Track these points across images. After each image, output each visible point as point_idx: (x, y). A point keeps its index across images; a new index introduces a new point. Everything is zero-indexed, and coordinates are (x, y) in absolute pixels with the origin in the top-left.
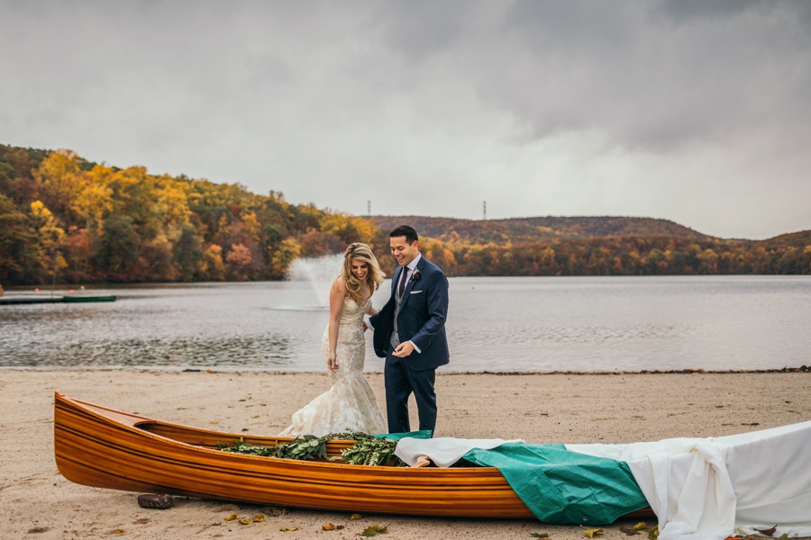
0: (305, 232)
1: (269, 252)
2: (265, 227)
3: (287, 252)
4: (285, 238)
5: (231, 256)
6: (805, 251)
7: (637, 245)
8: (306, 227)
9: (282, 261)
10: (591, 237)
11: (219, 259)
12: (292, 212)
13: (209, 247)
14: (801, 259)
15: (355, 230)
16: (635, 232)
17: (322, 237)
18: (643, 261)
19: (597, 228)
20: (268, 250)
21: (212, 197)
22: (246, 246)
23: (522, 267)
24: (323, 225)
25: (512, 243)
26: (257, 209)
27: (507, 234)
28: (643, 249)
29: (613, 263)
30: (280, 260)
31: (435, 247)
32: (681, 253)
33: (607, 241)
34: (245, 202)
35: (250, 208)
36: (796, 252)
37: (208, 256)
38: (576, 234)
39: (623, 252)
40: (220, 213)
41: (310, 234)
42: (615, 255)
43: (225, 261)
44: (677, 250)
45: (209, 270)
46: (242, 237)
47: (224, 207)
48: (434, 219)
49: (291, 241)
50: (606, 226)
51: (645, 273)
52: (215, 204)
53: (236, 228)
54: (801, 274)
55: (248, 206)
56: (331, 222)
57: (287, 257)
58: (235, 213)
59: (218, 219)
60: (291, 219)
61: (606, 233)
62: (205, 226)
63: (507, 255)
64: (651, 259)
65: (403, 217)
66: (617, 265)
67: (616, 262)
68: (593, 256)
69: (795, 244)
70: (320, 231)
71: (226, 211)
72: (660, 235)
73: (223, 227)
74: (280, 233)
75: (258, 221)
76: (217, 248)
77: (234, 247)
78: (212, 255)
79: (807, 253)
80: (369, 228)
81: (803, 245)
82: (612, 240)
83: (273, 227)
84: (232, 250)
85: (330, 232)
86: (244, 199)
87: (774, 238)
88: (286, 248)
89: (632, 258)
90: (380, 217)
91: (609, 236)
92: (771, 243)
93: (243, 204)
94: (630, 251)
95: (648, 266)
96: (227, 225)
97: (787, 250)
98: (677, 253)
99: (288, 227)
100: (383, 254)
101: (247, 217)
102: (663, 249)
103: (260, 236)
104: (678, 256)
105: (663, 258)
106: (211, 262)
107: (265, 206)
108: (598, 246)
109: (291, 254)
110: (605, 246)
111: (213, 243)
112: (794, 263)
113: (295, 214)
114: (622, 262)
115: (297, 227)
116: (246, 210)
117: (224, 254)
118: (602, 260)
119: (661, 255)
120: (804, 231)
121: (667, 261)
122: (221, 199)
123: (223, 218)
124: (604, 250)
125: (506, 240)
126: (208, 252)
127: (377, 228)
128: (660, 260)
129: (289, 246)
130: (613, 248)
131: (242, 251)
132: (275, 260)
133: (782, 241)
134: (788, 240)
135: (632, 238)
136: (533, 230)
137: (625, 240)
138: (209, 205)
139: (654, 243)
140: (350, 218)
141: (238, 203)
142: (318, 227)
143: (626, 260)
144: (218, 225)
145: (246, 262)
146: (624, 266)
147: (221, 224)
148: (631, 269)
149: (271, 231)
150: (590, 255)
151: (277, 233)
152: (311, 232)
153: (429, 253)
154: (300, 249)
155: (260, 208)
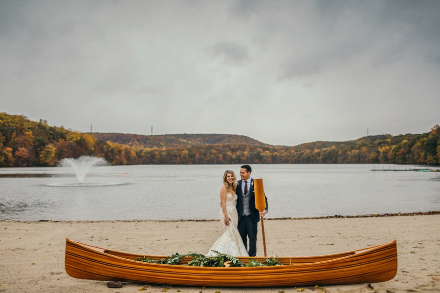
0: (58, 141)
1: (38, 152)
2: (36, 138)
3: (48, 151)
4: (47, 144)
5: (17, 153)
6: (314, 152)
7: (230, 148)
8: (59, 139)
9: (45, 156)
10: (207, 144)
11: (10, 155)
12: (51, 131)
13: (5, 148)
14: (313, 156)
15: (84, 140)
16: (229, 142)
17: (67, 144)
18: (234, 157)
19: (210, 140)
20: (38, 150)
21: (8, 122)
22: (26, 148)
23: (171, 160)
24: (68, 137)
25: (166, 147)
26: (32, 129)
27: (163, 143)
28: (233, 151)
29: (218, 158)
30: (44, 156)
31: (126, 149)
32: (252, 153)
33: (215, 146)
35: (28, 128)
36: (310, 153)
37: (5, 153)
38: (199, 143)
39: (223, 152)
40: (13, 130)
41: (61, 142)
42: (219, 153)
43: (14, 156)
44: (251, 151)
45: (5, 160)
46: (24, 143)
47: (15, 127)
48: (125, 134)
49: (50, 146)
50: (214, 139)
51: (235, 163)
52: (9, 126)
53: (20, 139)
54: (313, 163)
55: (28, 127)
56: (72, 136)
57: (48, 154)
58: (21, 131)
59: (12, 133)
60: (51, 134)
61: (215, 143)
62: (4, 138)
63: (163, 153)
64: (237, 156)
65: (109, 133)
66: (220, 159)
67: (220, 157)
68: (208, 154)
69: (309, 149)
70: (66, 141)
71: (16, 130)
72: (242, 144)
73: (14, 138)
74: (45, 141)
75: (33, 135)
76: (10, 149)
77: (19, 149)
78: (7, 153)
79: (315, 153)
80: (92, 139)
81: (313, 149)
82: (218, 146)
83: (40, 138)
84: (18, 150)
85: (71, 141)
86: (26, 123)
87: (299, 145)
88: (48, 150)
89: (228, 155)
90: (97, 133)
91: (216, 144)
92: (297, 148)
93: (25, 126)
94: (227, 152)
95: (236, 159)
96: (16, 137)
97: (305, 151)
98: (250, 153)
99: (49, 139)
100: (99, 153)
101: (27, 133)
102: (244, 151)
103: (34, 143)
104: (251, 154)
105: (244, 155)
106: (6, 156)
107: (37, 128)
108: (210, 149)
109: (50, 152)
110: (214, 149)
111: (8, 146)
112: (309, 158)
113: (53, 132)
115: (54, 139)
116: (26, 129)
117: (13, 152)
118: (213, 156)
119: (242, 154)
120: (313, 142)
121: (246, 157)
122: (13, 123)
123: (14, 133)
124: (213, 151)
125: (163, 146)
126: (5, 151)
127: (96, 139)
128: (242, 157)
129: (49, 148)
130: (218, 150)
131: (24, 151)
132: (41, 155)
133: (303, 147)
134: (305, 146)
135: (228, 145)
136: (177, 140)
137: (224, 146)
138: (6, 126)
139: (239, 148)
140: (82, 134)
141: (22, 125)
142: (65, 138)
143: (225, 156)
144: (11, 137)
145: (26, 157)
146: (224, 159)
147: (13, 136)
148: (228, 161)
149: (39, 141)
150: (206, 153)
151: (43, 141)
152: (61, 141)
153: (123, 152)
154: (55, 151)
155: (34, 128)
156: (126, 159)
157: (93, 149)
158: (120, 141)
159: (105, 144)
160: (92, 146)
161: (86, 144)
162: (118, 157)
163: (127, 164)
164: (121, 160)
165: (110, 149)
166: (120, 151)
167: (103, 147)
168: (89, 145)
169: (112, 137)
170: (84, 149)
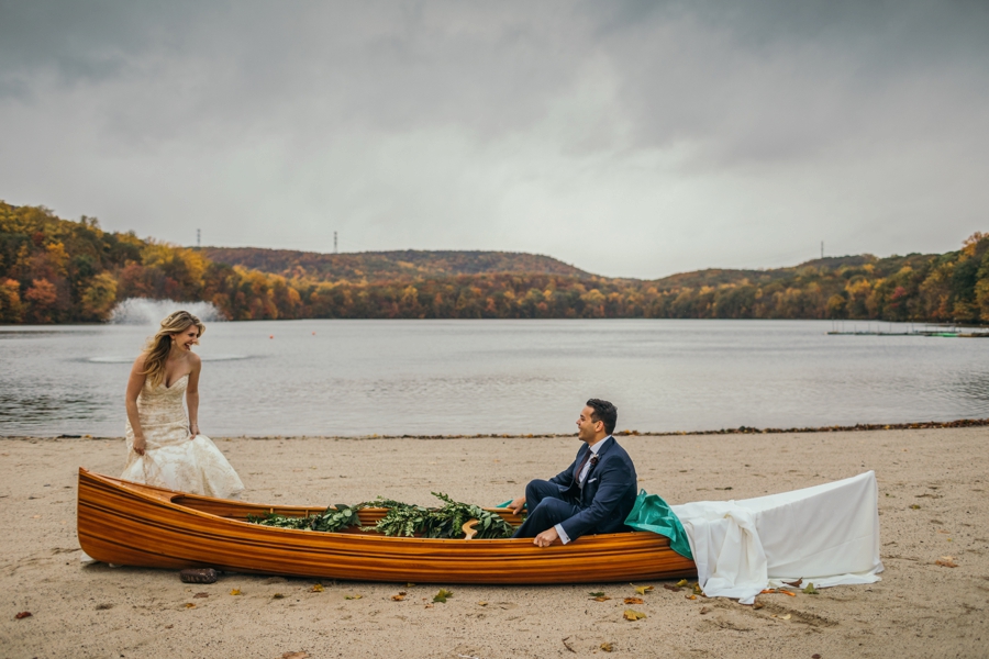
0: (123, 266)
1: (79, 289)
2: (74, 259)
3: (100, 288)
4: (99, 272)
5: (31, 293)
6: (701, 293)
7: (511, 281)
8: (124, 260)
9: (95, 299)
10: (460, 274)
11: (15, 296)
12: (107, 242)
13: (4, 281)
14: (697, 302)
15: (183, 264)
16: (509, 269)
17: (144, 272)
18: (520, 302)
19: (466, 264)
20: (78, 286)
21: (9, 222)
22: (50, 281)
23: (380, 308)
24: (145, 257)
25: (368, 280)
26: (64, 237)
27: (361, 270)
28: (520, 288)
29: (485, 304)
30: (91, 298)
31: (277, 285)
32: (562, 294)
33: (478, 279)
34: (50, 229)
35: (56, 237)
36: (692, 294)
37: (3, 294)
38: (441, 270)
39: (497, 292)
40: (20, 241)
41: (129, 268)
42: (488, 294)
43: (23, 299)
44: (558, 290)
45: (3, 309)
46: (46, 270)
47: (24, 234)
48: (276, 251)
49: (105, 276)
50: (476, 261)
51: (523, 316)
52: (12, 231)
53: (37, 260)
54: (697, 318)
55: (54, 233)
56: (155, 254)
57: (100, 294)
58: (38, 242)
59: (17, 248)
60: (106, 249)
61: (478, 270)
63: (362, 294)
64: (528, 300)
65: (240, 249)
66: (490, 307)
67: (489, 303)
68: (462, 297)
69: (689, 285)
70: (140, 264)
71: (27, 239)
72: (539, 273)
73: (23, 258)
74: (93, 265)
75: (66, 251)
76: (15, 283)
77: (36, 282)
78: (7, 292)
79: (704, 296)
80: (200, 261)
81: (698, 286)
82: (484, 278)
83: (82, 258)
84: (33, 287)
85: (153, 266)
86: (49, 225)
87: (667, 278)
88: (99, 284)
89: (508, 299)
90: (212, 249)
91: (481, 274)
92: (663, 284)
93: (47, 231)
94: (505, 291)
95: (526, 308)
96: (27, 256)
97: (681, 291)
98: (558, 293)
99: (102, 260)
100: (216, 292)
101: (53, 246)
102: (542, 289)
103: (68, 270)
104: (559, 297)
105: (542, 299)
106: (6, 299)
107: (74, 235)
108: (468, 284)
109: (105, 291)
110: (476, 285)
111: (10, 277)
112: (689, 306)
113: (112, 244)
114: (496, 303)
115: (114, 260)
116: (51, 238)
117: (22, 290)
118: (473, 301)
119: (540, 296)
120: (699, 272)
121: (547, 302)
122: (20, 225)
123: (24, 247)
124: (474, 289)
125: (361, 277)
126: (3, 288)
127: (209, 262)
128: (539, 302)
129: (103, 282)
130: (485, 286)
131: (45, 288)
132: (85, 298)
133: (676, 281)
134: (682, 280)
135: (507, 276)
136: (392, 265)
137: (498, 278)
138: (4, 231)
139: (532, 282)
140: (177, 250)
141: (42, 230)
142: (138, 259)
143: (500, 302)
144: (17, 256)
145: (49, 301)
146: (498, 308)
147: (20, 254)
148: (507, 311)
149: (80, 264)
150: (458, 294)
151: (89, 266)
152: (130, 265)
153: (271, 292)
154: (118, 287)
155: (68, 236)
156: (278, 306)
157: (203, 283)
158: (264, 267)
159: (230, 272)
160: (200, 276)
161: (186, 272)
162: (259, 301)
163: (279, 318)
164: (265, 309)
165: (241, 283)
166: (263, 289)
167: (224, 279)
168: (193, 275)
169: (245, 258)
170: (182, 283)
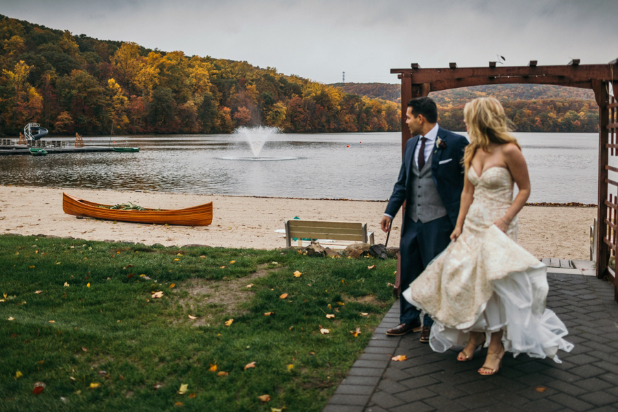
0: (291, 98)
1: (264, 112)
2: (262, 94)
3: (276, 112)
4: (276, 102)
5: (237, 115)
7: (555, 106)
8: (291, 94)
9: (273, 118)
10: (519, 100)
11: (228, 117)
12: (282, 83)
13: (223, 108)
15: (327, 95)
16: (556, 96)
17: (303, 101)
18: (559, 120)
19: (524, 93)
20: (263, 110)
21: (226, 73)
22: (247, 107)
23: (458, 124)
24: (304, 92)
25: (453, 105)
26: (257, 81)
27: (449, 98)
28: (560, 110)
29: (534, 121)
30: (271, 118)
31: (389, 108)
32: (593, 114)
33: (530, 104)
34: (249, 76)
35: (252, 80)
37: (221, 115)
38: (506, 97)
39: (543, 113)
40: (232, 83)
41: (294, 99)
42: (536, 115)
43: (232, 119)
44: (590, 112)
45: (222, 125)
46: (245, 101)
47: (235, 79)
48: (393, 85)
49: (279, 104)
50: (531, 91)
51: (561, 131)
52: (228, 78)
53: (241, 95)
55: (251, 78)
56: (310, 90)
57: (277, 115)
58: (242, 84)
59: (230, 87)
60: (281, 87)
61: (532, 97)
62: (221, 94)
63: (446, 114)
64: (567, 119)
65: (369, 84)
66: (537, 123)
67: (537, 120)
68: (517, 116)
70: (301, 97)
71: (235, 83)
72: (578, 99)
73: (233, 94)
74: (273, 98)
75: (257, 89)
76: (228, 109)
77: (239, 109)
78: (224, 115)
80: (337, 94)
82: (535, 103)
83: (266, 93)
84: (238, 111)
85: (309, 97)
86: (248, 73)
88: (276, 109)
89: (551, 118)
90: (352, 84)
91: (533, 100)
93: (247, 77)
94: (549, 112)
95: (564, 124)
96: (235, 93)
98: (590, 114)
99: (279, 95)
100: (347, 114)
101: (249, 86)
102: (578, 111)
103: (259, 101)
104: (590, 117)
105: (577, 118)
106: (223, 119)
107: (263, 79)
108: (522, 108)
109: (279, 113)
110: (528, 108)
111: (225, 106)
113: (284, 84)
114: (541, 121)
115: (285, 94)
116: (250, 81)
117: (232, 113)
118: (525, 119)
119: (576, 115)
121: (581, 120)
122: (232, 74)
123: (233, 88)
124: (526, 111)
125: (449, 102)
126: (221, 112)
127: (345, 94)
128: (574, 120)
129: (278, 107)
130: (535, 109)
131: (244, 112)
132: (268, 117)
135: (552, 101)
136: (471, 94)
137: (545, 103)
138: (224, 78)
139: (570, 105)
140: (323, 86)
141: (244, 77)
142: (300, 94)
143: (545, 120)
144: (230, 94)
145: (247, 120)
146: (543, 124)
147: (231, 92)
148: (550, 126)
149: (265, 97)
150: (514, 114)
151: (270, 98)
152: (295, 97)
153: (384, 113)
154: (287, 111)
155: (259, 80)
156: (388, 122)
157: (339, 107)
158: (385, 96)
159: (358, 100)
160: (337, 103)
161: (329, 101)
162: (376, 119)
163: (389, 131)
164: (379, 124)
165: (364, 108)
166: (379, 111)
167: (353, 105)
168: (333, 103)
169: (373, 90)
170: (326, 108)
